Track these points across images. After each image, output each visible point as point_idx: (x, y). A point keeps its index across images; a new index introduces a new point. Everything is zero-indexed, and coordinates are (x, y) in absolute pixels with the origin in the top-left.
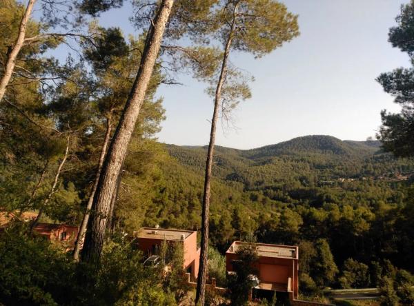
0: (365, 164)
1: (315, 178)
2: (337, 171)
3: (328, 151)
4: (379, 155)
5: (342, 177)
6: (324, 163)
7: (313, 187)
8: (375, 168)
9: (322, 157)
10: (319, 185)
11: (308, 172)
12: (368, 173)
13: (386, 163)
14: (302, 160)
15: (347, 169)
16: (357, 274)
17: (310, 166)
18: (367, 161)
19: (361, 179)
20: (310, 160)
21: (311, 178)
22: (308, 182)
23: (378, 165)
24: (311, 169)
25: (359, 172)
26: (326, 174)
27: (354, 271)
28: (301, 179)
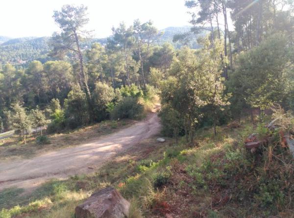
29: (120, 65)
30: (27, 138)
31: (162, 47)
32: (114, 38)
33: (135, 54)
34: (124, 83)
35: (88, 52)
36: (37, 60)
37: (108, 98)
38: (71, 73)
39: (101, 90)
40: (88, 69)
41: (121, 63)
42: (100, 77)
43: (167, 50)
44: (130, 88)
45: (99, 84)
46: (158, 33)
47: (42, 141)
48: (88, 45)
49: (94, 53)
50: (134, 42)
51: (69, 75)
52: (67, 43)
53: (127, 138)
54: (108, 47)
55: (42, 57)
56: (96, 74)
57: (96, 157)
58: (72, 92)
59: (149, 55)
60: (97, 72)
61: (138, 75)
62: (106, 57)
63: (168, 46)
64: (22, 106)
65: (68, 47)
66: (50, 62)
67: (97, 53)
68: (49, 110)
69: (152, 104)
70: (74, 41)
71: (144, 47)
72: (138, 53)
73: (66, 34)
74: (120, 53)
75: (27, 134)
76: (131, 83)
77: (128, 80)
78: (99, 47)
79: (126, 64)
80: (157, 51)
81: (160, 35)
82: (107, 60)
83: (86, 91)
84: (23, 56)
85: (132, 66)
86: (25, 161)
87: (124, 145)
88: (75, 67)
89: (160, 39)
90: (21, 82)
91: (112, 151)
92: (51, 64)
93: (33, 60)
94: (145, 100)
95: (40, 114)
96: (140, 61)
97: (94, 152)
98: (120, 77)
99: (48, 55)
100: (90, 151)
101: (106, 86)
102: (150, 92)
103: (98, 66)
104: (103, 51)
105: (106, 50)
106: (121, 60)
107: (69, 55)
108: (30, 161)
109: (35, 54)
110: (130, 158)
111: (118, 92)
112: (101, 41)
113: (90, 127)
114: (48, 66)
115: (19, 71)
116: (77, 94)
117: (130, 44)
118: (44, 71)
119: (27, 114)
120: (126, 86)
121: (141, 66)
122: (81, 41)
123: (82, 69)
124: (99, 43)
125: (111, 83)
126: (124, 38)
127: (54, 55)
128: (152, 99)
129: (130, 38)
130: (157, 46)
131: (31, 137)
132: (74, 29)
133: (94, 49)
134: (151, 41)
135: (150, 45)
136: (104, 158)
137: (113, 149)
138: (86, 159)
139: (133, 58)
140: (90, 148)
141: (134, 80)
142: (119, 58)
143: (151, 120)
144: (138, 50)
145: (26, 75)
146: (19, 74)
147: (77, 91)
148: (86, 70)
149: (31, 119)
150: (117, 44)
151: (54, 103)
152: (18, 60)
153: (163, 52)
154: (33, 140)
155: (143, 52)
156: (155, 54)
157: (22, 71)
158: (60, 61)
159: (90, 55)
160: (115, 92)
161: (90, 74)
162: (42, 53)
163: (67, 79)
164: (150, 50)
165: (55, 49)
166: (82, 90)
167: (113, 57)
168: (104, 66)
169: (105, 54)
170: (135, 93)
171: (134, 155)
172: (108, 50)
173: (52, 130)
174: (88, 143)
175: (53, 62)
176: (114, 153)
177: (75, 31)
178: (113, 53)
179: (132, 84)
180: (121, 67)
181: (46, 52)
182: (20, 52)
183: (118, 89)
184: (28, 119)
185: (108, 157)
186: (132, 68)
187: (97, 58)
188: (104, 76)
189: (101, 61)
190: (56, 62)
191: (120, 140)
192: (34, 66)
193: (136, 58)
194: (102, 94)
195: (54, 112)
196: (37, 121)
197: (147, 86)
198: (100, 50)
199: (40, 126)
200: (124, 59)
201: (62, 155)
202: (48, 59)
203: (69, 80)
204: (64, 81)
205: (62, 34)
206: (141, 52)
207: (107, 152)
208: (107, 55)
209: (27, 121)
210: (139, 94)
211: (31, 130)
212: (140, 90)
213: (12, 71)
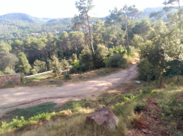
0: (43, 27)
1: (20, 33)
2: (31, 30)
3: (26, 21)
4: (48, 23)
5: (33, 32)
6: (24, 26)
7: (20, 37)
8: (47, 28)
9: (23, 24)
10: (23, 36)
11: (17, 31)
12: (44, 31)
13: (51, 26)
14: (13, 24)
15: (35, 29)
16: (41, 67)
17: (18, 28)
18: (43, 26)
19: (41, 33)
20: (17, 24)
21: (19, 33)
22: (17, 35)
23: (48, 27)
24: (18, 29)
25: (40, 30)
26: (26, 32)
27: (39, 66)
28: (13, 34)
29: (113, 33)
30: (59, 75)
31: (142, 22)
32: (110, 16)
33: (123, 26)
34: (115, 45)
35: (94, 25)
36: (65, 31)
37: (104, 54)
38: (83, 39)
39: (101, 49)
40: (94, 36)
41: (113, 32)
42: (100, 41)
43: (145, 23)
44: (118, 48)
45: (100, 46)
46: (139, 12)
47: (67, 78)
48: (94, 22)
49: (98, 26)
50: (123, 19)
51: (82, 40)
52: (82, 21)
53: (115, 79)
54: (106, 22)
55: (68, 29)
56: (98, 39)
57: (96, 89)
58: (84, 50)
59: (132, 27)
60: (99, 38)
61: (124, 40)
62: (105, 28)
63: (145, 20)
64: (57, 57)
65: (83, 23)
66: (72, 32)
67: (99, 26)
68: (71, 60)
69: (133, 59)
70: (86, 19)
71: (129, 21)
72: (125, 25)
73: (82, 15)
74: (113, 26)
75: (59, 73)
76: (119, 45)
77: (118, 43)
78: (100, 22)
79: (116, 33)
80: (138, 24)
81: (140, 14)
82: (105, 30)
83: (92, 50)
84: (58, 29)
85: (120, 34)
86: (58, 88)
87: (113, 84)
88: (86, 35)
89: (140, 16)
90: (56, 44)
91: (106, 87)
93: (63, 31)
94: (128, 56)
95: (66, 62)
96: (126, 31)
97: (95, 86)
98: (112, 41)
99: (71, 28)
100: (93, 85)
101: (104, 46)
102: (132, 51)
103: (99, 34)
104: (103, 25)
105: (105, 24)
106: (113, 30)
107: (83, 28)
108: (60, 88)
109: (64, 27)
110: (117, 92)
111: (111, 50)
112: (102, 19)
113: (93, 71)
114: (71, 35)
115: (55, 37)
116: (87, 51)
117: (120, 20)
118: (69, 38)
119: (60, 62)
120: (116, 47)
121: (127, 34)
122: (90, 19)
123: (90, 36)
124: (101, 20)
125: (107, 45)
126: (117, 16)
127: (74, 28)
128: (133, 56)
129: (120, 16)
130: (138, 21)
131: (61, 75)
132: (86, 12)
133: (98, 24)
134: (134, 18)
135: (133, 20)
136: (101, 90)
137: (106, 85)
138: (91, 90)
139: (122, 29)
141: (121, 43)
142: (112, 29)
143: (131, 69)
144: (125, 23)
145: (59, 40)
146: (55, 39)
147: (87, 50)
148: (92, 37)
149: (61, 65)
150: (111, 20)
151: (74, 56)
152: (55, 31)
153: (142, 24)
154: (62, 77)
155: (128, 25)
156: (136, 26)
157: (57, 37)
158: (77, 32)
159: (95, 28)
160: (109, 50)
161: (94, 39)
162: (68, 27)
163: (81, 43)
164: (133, 24)
165: (75, 24)
166: (89, 49)
167: (109, 28)
168: (103, 35)
169: (104, 27)
170: (122, 51)
171: (119, 90)
172: (106, 24)
173: (72, 71)
174: (92, 80)
175: (74, 32)
176: (107, 88)
177: (87, 13)
178: (109, 26)
180: (113, 35)
181: (70, 26)
182: (56, 26)
183: (111, 49)
184: (60, 64)
185: (103, 90)
186: (121, 35)
187: (99, 30)
188: (102, 40)
189: (102, 31)
190: (75, 32)
191: (111, 80)
192: (63, 34)
193: (123, 29)
194: (101, 52)
195: (74, 61)
196: (65, 66)
197: (130, 47)
198: (101, 24)
199: (66, 69)
200: (115, 30)
201: (78, 86)
202: (71, 30)
203: (82, 43)
204: (79, 43)
205: (80, 15)
206: (127, 25)
207: (103, 86)
208: (105, 27)
209: (59, 66)
210: (124, 52)
211: (61, 71)
212: (125, 49)
213: (52, 37)
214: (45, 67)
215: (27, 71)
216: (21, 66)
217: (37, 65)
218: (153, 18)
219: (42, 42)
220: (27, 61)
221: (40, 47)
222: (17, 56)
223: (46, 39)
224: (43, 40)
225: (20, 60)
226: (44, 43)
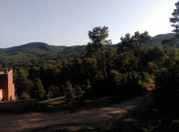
0: (58, 54)
1: (38, 60)
2: (47, 57)
3: (43, 49)
4: (64, 51)
5: (49, 60)
6: (42, 54)
7: (37, 64)
8: (62, 56)
9: (41, 52)
10: (40, 63)
11: (35, 58)
12: (59, 58)
13: (66, 54)
14: (32, 53)
15: (51, 56)
17: (36, 55)
18: (59, 53)
19: (57, 60)
20: (36, 53)
21: (36, 61)
22: (35, 62)
23: (63, 55)
24: (36, 57)
25: (56, 57)
26: (43, 59)
28: (32, 61)
29: (125, 60)
30: (72, 101)
31: (154, 48)
32: (122, 44)
33: (135, 52)
34: (128, 71)
35: (106, 52)
36: (79, 58)
37: (118, 80)
38: (96, 65)
39: (114, 75)
40: (106, 62)
41: (126, 58)
42: (113, 67)
43: (157, 49)
44: (132, 74)
45: (113, 71)
46: (151, 39)
47: (80, 104)
48: (106, 49)
49: (110, 54)
50: (135, 46)
51: (95, 66)
52: (95, 49)
53: (130, 106)
54: (118, 49)
55: (82, 56)
56: (111, 65)
57: (110, 117)
58: (97, 76)
59: (145, 53)
60: (111, 64)
61: (137, 65)
62: (117, 55)
63: (158, 47)
64: (70, 83)
66: (85, 59)
67: (112, 53)
68: (84, 86)
69: (148, 85)
70: (100, 47)
71: (141, 48)
72: (137, 52)
73: (95, 43)
74: (125, 52)
75: (72, 99)
76: (132, 71)
77: (131, 69)
78: (113, 50)
79: (129, 59)
80: (150, 51)
81: (152, 41)
82: (118, 57)
83: (104, 75)
84: (72, 56)
85: (133, 60)
86: (71, 115)
87: (129, 111)
88: (98, 61)
89: (152, 43)
90: (70, 70)
92: (86, 60)
93: (77, 58)
94: (142, 82)
95: (79, 87)
96: (139, 57)
97: (109, 113)
98: (125, 67)
99: (85, 55)
100: (107, 113)
101: (117, 73)
102: (146, 77)
103: (112, 61)
104: (115, 52)
105: (117, 51)
106: (126, 57)
107: (96, 55)
108: (73, 115)
109: (78, 55)
110: (133, 121)
111: (124, 76)
113: (107, 97)
114: (84, 61)
115: (70, 64)
116: (100, 77)
117: (132, 47)
118: (82, 64)
119: (73, 87)
120: (130, 73)
121: (139, 60)
122: (103, 47)
123: (103, 62)
124: (113, 47)
125: (120, 71)
126: (129, 44)
127: (88, 56)
128: (147, 82)
129: (132, 43)
130: (150, 48)
133: (110, 51)
134: (146, 44)
135: (146, 47)
136: (116, 118)
137: (121, 113)
138: (105, 118)
139: (134, 56)
140: (107, 111)
141: (134, 69)
142: (125, 55)
143: (147, 96)
144: (138, 50)
145: (73, 66)
147: (100, 75)
148: (105, 63)
150: (124, 47)
151: (87, 82)
152: (70, 58)
153: (155, 51)
154: (75, 103)
155: (140, 51)
156: (149, 52)
157: (71, 64)
158: (91, 58)
159: (108, 55)
160: (122, 76)
161: (107, 65)
162: (82, 54)
163: (94, 68)
164: (146, 50)
165: (89, 52)
166: (102, 74)
167: (121, 55)
168: (116, 60)
169: (116, 54)
170: (136, 77)
171: (135, 119)
172: (119, 51)
173: (86, 97)
174: (105, 107)
175: (87, 59)
176: (122, 116)
177: (100, 42)
178: (122, 53)
179: (134, 71)
180: (126, 61)
181: (83, 54)
182: (71, 54)
183: (124, 75)
184: (73, 90)
185: (118, 117)
186: (134, 62)
187: (112, 56)
188: (115, 66)
189: (114, 58)
190: (89, 59)
191: (126, 108)
192: (77, 61)
193: (136, 55)
194: (114, 78)
195: (87, 86)
196: (78, 91)
197: (144, 72)
198: (113, 51)
199: (79, 94)
200: (128, 56)
201: (91, 113)
202: (84, 57)
203: (95, 69)
204: (92, 69)
205: (93, 43)
206: (139, 51)
207: (118, 114)
208: (117, 54)
209: (73, 91)
210: (138, 78)
211: (74, 97)
212: (139, 75)
213: (66, 64)
214: (59, 92)
215: (42, 96)
216: (36, 91)
217: (51, 90)
218: (166, 45)
219: (58, 69)
220: (42, 87)
221: (55, 73)
222: (34, 82)
223: (61, 65)
224: (58, 66)
225: (36, 85)
226: (59, 69)
